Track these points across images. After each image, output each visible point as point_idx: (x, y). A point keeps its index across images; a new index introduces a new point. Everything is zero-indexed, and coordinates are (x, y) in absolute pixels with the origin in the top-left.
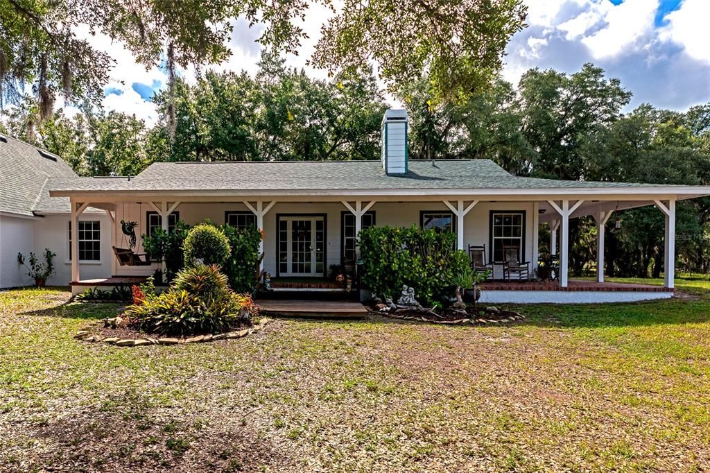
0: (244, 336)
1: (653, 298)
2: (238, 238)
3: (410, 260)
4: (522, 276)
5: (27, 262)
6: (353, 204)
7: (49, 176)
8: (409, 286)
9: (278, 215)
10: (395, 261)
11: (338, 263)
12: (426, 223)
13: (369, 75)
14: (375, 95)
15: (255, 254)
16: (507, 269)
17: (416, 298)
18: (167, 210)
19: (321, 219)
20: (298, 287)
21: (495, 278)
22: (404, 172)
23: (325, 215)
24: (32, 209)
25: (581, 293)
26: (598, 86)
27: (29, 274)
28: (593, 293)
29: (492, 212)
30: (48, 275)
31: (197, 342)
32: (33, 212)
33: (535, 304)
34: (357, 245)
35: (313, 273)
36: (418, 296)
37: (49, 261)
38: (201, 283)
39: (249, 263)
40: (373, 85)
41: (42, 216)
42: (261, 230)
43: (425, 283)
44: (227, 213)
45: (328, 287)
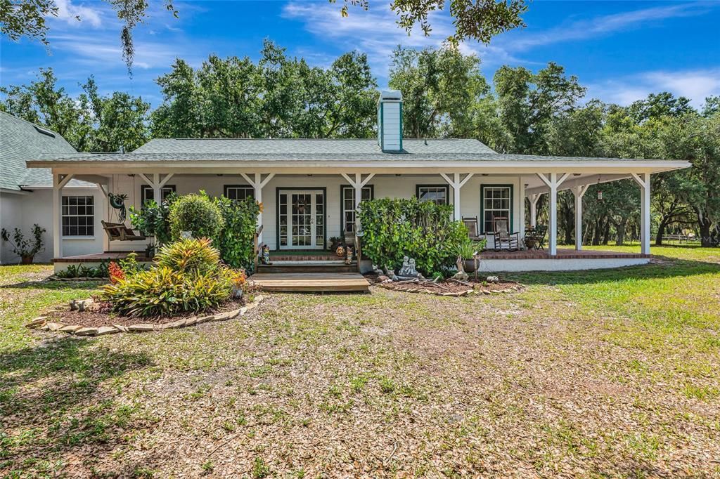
0: (234, 318)
1: (632, 264)
2: (235, 210)
3: (410, 231)
4: (512, 245)
5: (12, 239)
6: (353, 176)
7: (43, 151)
8: (410, 257)
9: (278, 189)
10: (396, 232)
11: (338, 235)
12: (422, 196)
13: (363, 64)
14: (369, 82)
15: (252, 227)
16: (498, 239)
17: (417, 269)
18: (160, 182)
19: (321, 192)
20: (298, 260)
21: (488, 247)
22: (399, 149)
23: (324, 189)
24: (19, 184)
25: (568, 261)
26: (560, 81)
27: (15, 251)
28: (580, 260)
29: (482, 186)
30: (36, 252)
31: (176, 327)
32: (20, 186)
33: (528, 272)
34: (357, 217)
35: (313, 246)
36: (419, 267)
37: (38, 237)
38: (188, 258)
39: (246, 236)
40: (367, 73)
41: (30, 191)
42: (260, 202)
43: (425, 254)
44: (226, 187)
45: (328, 259)
